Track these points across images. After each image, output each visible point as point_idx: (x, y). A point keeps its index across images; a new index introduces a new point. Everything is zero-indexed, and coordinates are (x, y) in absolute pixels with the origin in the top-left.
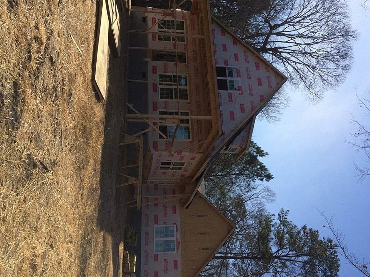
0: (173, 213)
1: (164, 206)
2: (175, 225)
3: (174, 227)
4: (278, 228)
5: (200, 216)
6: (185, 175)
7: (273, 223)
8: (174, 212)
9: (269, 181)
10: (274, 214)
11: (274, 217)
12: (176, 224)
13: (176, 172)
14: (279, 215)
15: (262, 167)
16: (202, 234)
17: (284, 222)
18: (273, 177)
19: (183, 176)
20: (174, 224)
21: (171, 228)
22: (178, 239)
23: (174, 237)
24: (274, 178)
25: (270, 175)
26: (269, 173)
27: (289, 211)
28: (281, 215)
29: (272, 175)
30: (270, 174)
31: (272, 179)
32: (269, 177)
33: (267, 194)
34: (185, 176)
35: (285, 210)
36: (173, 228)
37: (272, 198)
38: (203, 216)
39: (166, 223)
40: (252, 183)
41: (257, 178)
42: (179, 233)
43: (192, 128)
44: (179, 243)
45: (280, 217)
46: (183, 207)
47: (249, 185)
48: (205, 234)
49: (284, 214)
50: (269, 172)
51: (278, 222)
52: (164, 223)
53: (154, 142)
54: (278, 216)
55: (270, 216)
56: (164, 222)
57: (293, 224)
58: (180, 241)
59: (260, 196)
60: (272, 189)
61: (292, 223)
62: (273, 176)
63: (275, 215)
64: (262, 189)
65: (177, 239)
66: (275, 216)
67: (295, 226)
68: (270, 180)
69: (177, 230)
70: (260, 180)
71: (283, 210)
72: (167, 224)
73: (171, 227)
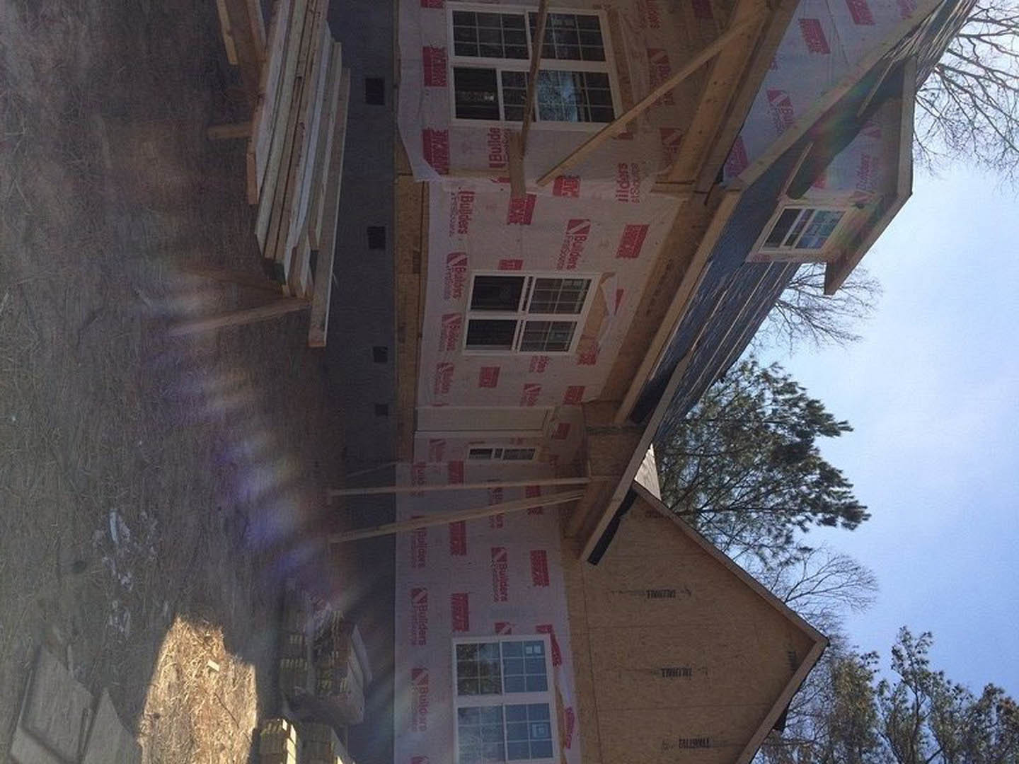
0: (537, 581)
1: (495, 551)
2: (546, 638)
3: (541, 643)
4: (893, 699)
5: (655, 594)
6: (582, 388)
7: (874, 684)
8: (541, 577)
9: (856, 529)
10: (874, 653)
11: (876, 662)
12: (549, 629)
13: (543, 363)
14: (895, 652)
15: (831, 476)
16: (671, 673)
17: (918, 678)
18: (869, 515)
19: (574, 394)
20: (540, 630)
21: (529, 650)
22: (566, 697)
23: (546, 689)
24: (870, 519)
25: (855, 507)
26: (852, 500)
27: (930, 635)
28: (904, 653)
29: (866, 507)
30: (857, 502)
31: (866, 519)
32: (853, 515)
33: (843, 578)
34: (586, 398)
35: (916, 633)
36: (538, 649)
37: (865, 593)
38: (671, 594)
39: (506, 629)
40: (797, 533)
41: (815, 514)
42: (566, 669)
43: (624, 81)
44: (568, 718)
45: (900, 657)
46: (578, 556)
47: (789, 540)
48: (687, 672)
49: (913, 649)
50: (852, 497)
51: (894, 678)
52: (499, 627)
53: (427, 134)
54: (892, 656)
55: (862, 658)
56: (497, 624)
57: (949, 682)
58: (575, 711)
59: (820, 588)
60: (862, 562)
61: (945, 679)
62: (866, 512)
63: (878, 654)
64: (826, 563)
65: (559, 698)
66: (878, 657)
67: (957, 688)
68: (859, 522)
69: (557, 660)
70: (823, 526)
71: (907, 633)
72: (509, 632)
73: (529, 644)
